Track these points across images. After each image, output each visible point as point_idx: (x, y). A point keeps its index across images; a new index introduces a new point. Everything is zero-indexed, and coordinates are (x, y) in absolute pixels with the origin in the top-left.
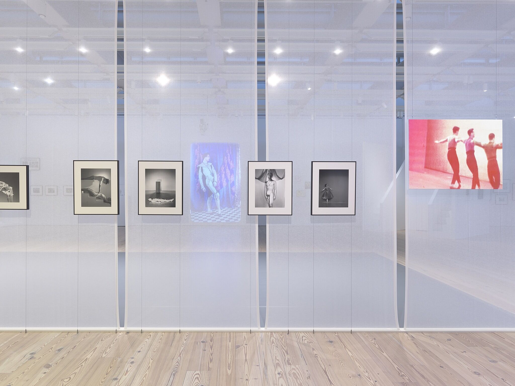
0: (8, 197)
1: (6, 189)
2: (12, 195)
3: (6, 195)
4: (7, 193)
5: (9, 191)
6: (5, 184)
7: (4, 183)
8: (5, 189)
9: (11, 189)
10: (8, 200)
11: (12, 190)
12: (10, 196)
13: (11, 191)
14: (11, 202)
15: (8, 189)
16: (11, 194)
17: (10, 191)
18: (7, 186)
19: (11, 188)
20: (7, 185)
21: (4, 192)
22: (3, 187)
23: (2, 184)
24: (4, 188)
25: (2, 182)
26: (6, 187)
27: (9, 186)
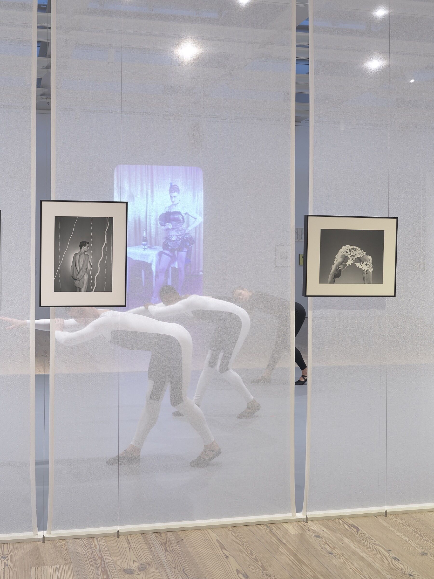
0: (364, 274)
1: (362, 259)
2: (371, 270)
3: (361, 270)
4: (363, 267)
5: (366, 263)
6: (361, 251)
7: (358, 249)
8: (360, 260)
9: (369, 260)
10: (364, 280)
11: (371, 261)
12: (367, 273)
13: (370, 264)
14: (369, 282)
15: (366, 260)
16: (369, 269)
17: (368, 263)
18: (364, 255)
19: (370, 257)
20: (364, 253)
21: (358, 264)
22: (356, 257)
23: (355, 250)
24: (358, 258)
25: (355, 247)
26: (362, 256)
27: (367, 254)
